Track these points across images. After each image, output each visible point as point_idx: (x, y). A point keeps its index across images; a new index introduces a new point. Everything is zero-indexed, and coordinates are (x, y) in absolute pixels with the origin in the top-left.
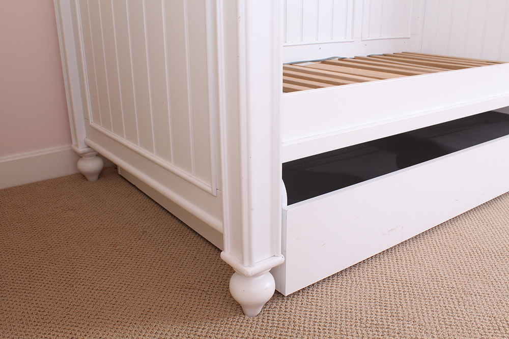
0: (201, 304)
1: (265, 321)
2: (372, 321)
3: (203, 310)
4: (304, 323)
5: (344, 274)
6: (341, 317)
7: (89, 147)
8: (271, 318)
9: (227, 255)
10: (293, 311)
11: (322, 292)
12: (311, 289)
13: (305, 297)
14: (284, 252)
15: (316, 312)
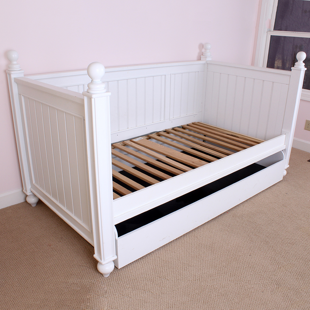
0: (87, 273)
1: (111, 279)
2: (150, 278)
3: (88, 275)
4: (125, 280)
5: (143, 258)
6: (139, 277)
7: (32, 192)
8: (113, 278)
9: (96, 256)
10: (121, 275)
11: (133, 266)
12: (129, 265)
13: (126, 269)
14: (117, 254)
15: (130, 275)
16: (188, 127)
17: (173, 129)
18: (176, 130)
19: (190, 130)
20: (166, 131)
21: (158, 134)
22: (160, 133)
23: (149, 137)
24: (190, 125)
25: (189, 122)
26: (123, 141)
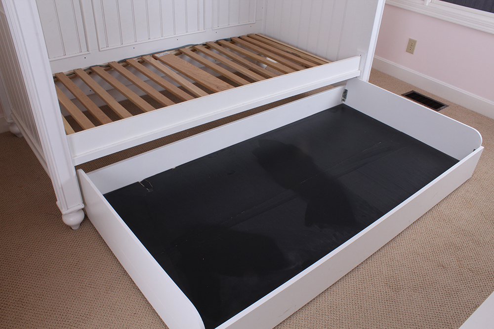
7: (12, 119)
16: (240, 40)
17: (217, 42)
18: (220, 45)
19: (243, 46)
20: (207, 46)
21: (194, 49)
22: (196, 47)
23: (179, 52)
24: (252, 36)
25: (243, 33)
26: (142, 56)
